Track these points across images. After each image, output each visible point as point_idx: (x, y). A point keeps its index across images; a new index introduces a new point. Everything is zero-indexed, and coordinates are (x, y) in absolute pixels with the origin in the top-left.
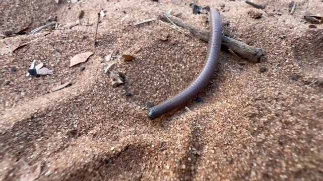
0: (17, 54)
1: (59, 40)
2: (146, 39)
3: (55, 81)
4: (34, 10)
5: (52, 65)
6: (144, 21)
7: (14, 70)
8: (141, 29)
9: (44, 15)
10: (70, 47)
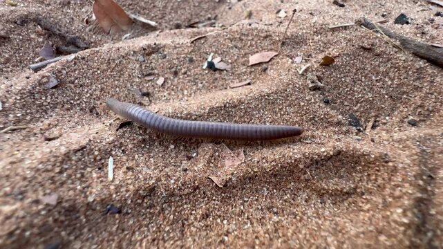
0: (195, 45)
1: (238, 36)
2: (344, 45)
3: (232, 77)
4: (194, 6)
5: (230, 61)
6: (340, 25)
7: (191, 61)
8: (336, 33)
9: (203, 13)
10: (249, 44)
